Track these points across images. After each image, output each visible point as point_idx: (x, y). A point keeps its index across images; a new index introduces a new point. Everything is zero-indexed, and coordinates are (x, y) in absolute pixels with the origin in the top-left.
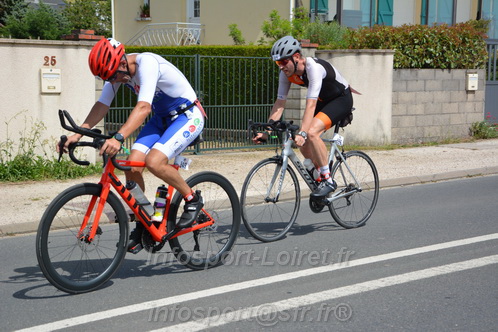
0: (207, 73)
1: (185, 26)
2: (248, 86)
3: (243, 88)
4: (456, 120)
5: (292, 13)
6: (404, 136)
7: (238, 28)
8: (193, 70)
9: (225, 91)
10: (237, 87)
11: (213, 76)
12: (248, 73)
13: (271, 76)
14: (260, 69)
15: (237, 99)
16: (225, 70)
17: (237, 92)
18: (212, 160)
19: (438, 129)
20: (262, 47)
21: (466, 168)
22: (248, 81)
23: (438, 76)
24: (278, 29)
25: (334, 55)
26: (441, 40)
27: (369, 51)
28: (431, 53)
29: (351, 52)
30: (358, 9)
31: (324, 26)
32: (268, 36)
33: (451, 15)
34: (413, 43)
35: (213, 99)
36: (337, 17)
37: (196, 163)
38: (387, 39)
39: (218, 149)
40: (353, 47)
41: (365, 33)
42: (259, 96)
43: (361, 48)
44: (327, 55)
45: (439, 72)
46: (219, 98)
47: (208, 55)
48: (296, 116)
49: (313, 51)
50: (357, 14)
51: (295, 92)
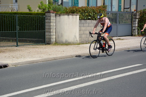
0: (20, 21)
1: (13, 5)
2: (34, 25)
5: (47, 2)
6: (83, 41)
7: (30, 6)
8: (15, 20)
9: (26, 27)
10: (30, 25)
11: (22, 22)
12: (34, 21)
13: (41, 22)
14: (37, 19)
15: (30, 29)
16: (26, 20)
17: (30, 27)
18: (22, 49)
19: (93, 38)
20: (38, 12)
22: (34, 23)
23: (92, 22)
24: (43, 7)
25: (61, 15)
26: (93, 11)
27: (72, 14)
28: (90, 15)
29: (66, 15)
30: (68, 1)
31: (57, 6)
32: (40, 9)
33: (96, 4)
34: (85, 12)
35: (22, 29)
36: (62, 4)
37: (17, 49)
38: (77, 11)
39: (24, 45)
40: (67, 13)
41: (70, 9)
42: (38, 28)
43: (69, 13)
44: (58, 15)
45: (93, 21)
46: (24, 28)
47: (20, 15)
48: (49, 35)
49: (54, 14)
50: (68, 3)
51: (49, 27)
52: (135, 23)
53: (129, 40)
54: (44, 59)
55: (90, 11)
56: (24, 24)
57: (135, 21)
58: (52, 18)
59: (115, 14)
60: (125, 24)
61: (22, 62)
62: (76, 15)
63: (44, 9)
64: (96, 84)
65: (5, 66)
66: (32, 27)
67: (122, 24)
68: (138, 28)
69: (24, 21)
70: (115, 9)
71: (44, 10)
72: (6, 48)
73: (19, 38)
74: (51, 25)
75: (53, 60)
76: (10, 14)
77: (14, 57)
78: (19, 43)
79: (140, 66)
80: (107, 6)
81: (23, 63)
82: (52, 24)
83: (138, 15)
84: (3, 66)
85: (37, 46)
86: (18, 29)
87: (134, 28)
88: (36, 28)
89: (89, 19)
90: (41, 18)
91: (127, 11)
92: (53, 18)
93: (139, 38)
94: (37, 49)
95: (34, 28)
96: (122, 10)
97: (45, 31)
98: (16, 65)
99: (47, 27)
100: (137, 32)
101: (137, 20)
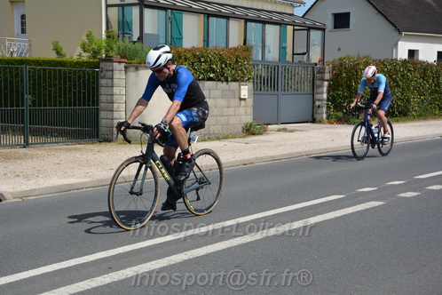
0: (34, 80)
1: (14, 41)
2: (70, 92)
3: (65, 94)
4: (233, 121)
5: (104, 33)
7: (60, 44)
8: (22, 77)
9: (50, 95)
10: (60, 92)
11: (39, 83)
12: (70, 81)
13: (89, 83)
14: (79, 78)
15: (60, 102)
16: (50, 78)
17: (60, 97)
19: (220, 128)
20: (80, 60)
21: (242, 158)
22: (70, 87)
23: (219, 87)
24: (94, 46)
25: (140, 68)
26: (220, 60)
28: (214, 69)
30: (156, 33)
31: (130, 45)
32: (85, 51)
33: (225, 41)
34: (200, 61)
35: (40, 101)
36: (140, 39)
37: (26, 155)
38: (180, 58)
39: (45, 143)
42: (79, 100)
44: (133, 69)
45: (219, 83)
46: (45, 101)
47: (35, 65)
48: (110, 117)
49: (123, 65)
50: (155, 37)
51: (109, 98)
52: (320, 90)
53: (308, 134)
55: (212, 59)
56: (45, 89)
57: (322, 86)
58: (117, 75)
59: (273, 68)
60: (297, 93)
61: (40, 189)
63: (94, 52)
64: (235, 247)
66: (65, 98)
67: (290, 92)
68: (327, 104)
69: (45, 81)
70: (272, 54)
71: (96, 53)
73: (30, 124)
74: (114, 91)
76: (9, 62)
77: (18, 176)
78: (30, 138)
79: (340, 199)
80: (252, 47)
81: (42, 192)
82: (116, 90)
83: (327, 70)
85: (78, 146)
86: (29, 103)
87: (317, 103)
88: (75, 100)
89: (210, 79)
90: (89, 75)
91: (300, 61)
92: (120, 74)
93: (331, 128)
94: (78, 155)
95: (70, 99)
96: (289, 58)
97: (98, 109)
98: (23, 196)
99: (103, 98)
100: (327, 113)
101: (326, 83)
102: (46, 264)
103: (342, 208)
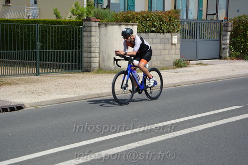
0: (42, 33)
1: (29, 9)
2: (64, 40)
3: (61, 42)
4: (167, 58)
5: (85, 3)
7: (58, 10)
8: (35, 31)
9: (52, 43)
10: (58, 41)
11: (46, 35)
12: (64, 34)
13: (76, 35)
14: (70, 31)
15: (58, 47)
16: (52, 32)
17: (58, 44)
18: (46, 79)
19: (159, 62)
20: (71, 20)
21: (173, 82)
22: (64, 38)
23: (158, 36)
24: (79, 11)
25: (108, 25)
26: (159, 19)
27: (125, 23)
28: (155, 25)
29: (117, 24)
30: (118, 2)
31: (102, 11)
32: (74, 15)
33: (162, 7)
34: (146, 20)
35: (46, 46)
36: (108, 6)
37: (37, 80)
38: (134, 18)
39: (49, 73)
40: (117, 21)
41: (123, 14)
42: (70, 46)
43: (121, 22)
44: (104, 25)
45: (159, 34)
46: (49, 46)
47: (43, 24)
48: (89, 56)
49: (97, 23)
50: (118, 5)
51: (88, 44)
52: (225, 38)
53: (218, 66)
54: (82, 96)
55: (154, 18)
56: (49, 39)
57: (226, 35)
58: (93, 29)
59: (194, 24)
60: (209, 40)
61: (46, 101)
62: (133, 25)
63: (79, 16)
65: (20, 108)
66: (61, 44)
67: (204, 39)
68: (230, 47)
69: (49, 34)
70: (193, 15)
71: (80, 16)
72: (20, 78)
73: (40, 61)
75: (95, 98)
76: (27, 22)
77: (33, 93)
78: (40, 69)
79: (239, 108)
80: (180, 10)
81: (47, 103)
82: (93, 39)
83: (230, 25)
84: (16, 107)
85: (69, 74)
86: (40, 47)
87: (223, 46)
88: (67, 46)
89: (153, 32)
90: (76, 30)
91: (211, 19)
92: (96, 29)
93: (232, 62)
94: (69, 80)
95: (64, 45)
96: (204, 17)
97: (81, 51)
98: (36, 105)
99: (85, 44)
100: (229, 52)
101: (229, 33)
102: (51, 148)
103: (241, 114)
